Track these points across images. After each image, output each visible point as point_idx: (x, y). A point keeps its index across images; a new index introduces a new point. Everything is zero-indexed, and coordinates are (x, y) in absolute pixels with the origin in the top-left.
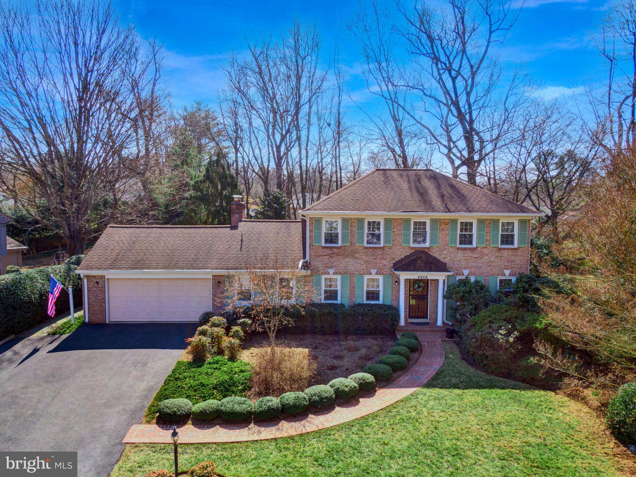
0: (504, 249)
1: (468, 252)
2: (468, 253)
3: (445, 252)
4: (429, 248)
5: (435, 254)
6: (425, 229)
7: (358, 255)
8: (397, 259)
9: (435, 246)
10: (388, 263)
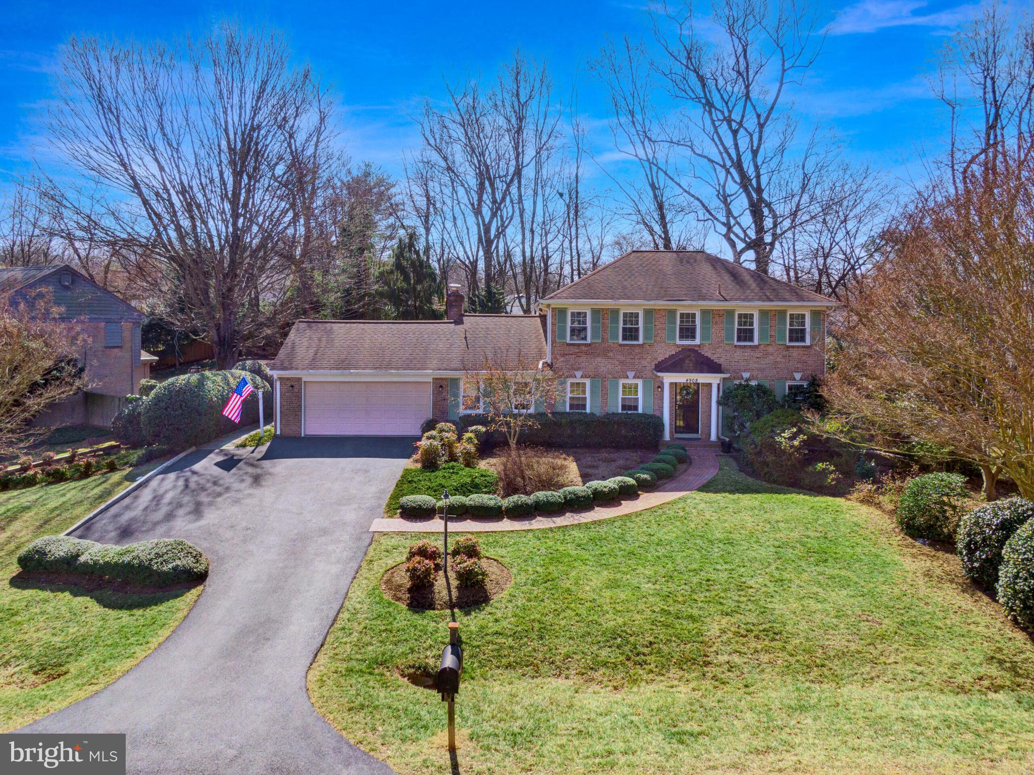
0: (793, 347)
1: (749, 350)
2: (748, 352)
3: (720, 350)
4: (699, 346)
5: (708, 353)
6: (694, 322)
7: (611, 354)
8: (660, 359)
9: (707, 342)
10: (648, 363)
